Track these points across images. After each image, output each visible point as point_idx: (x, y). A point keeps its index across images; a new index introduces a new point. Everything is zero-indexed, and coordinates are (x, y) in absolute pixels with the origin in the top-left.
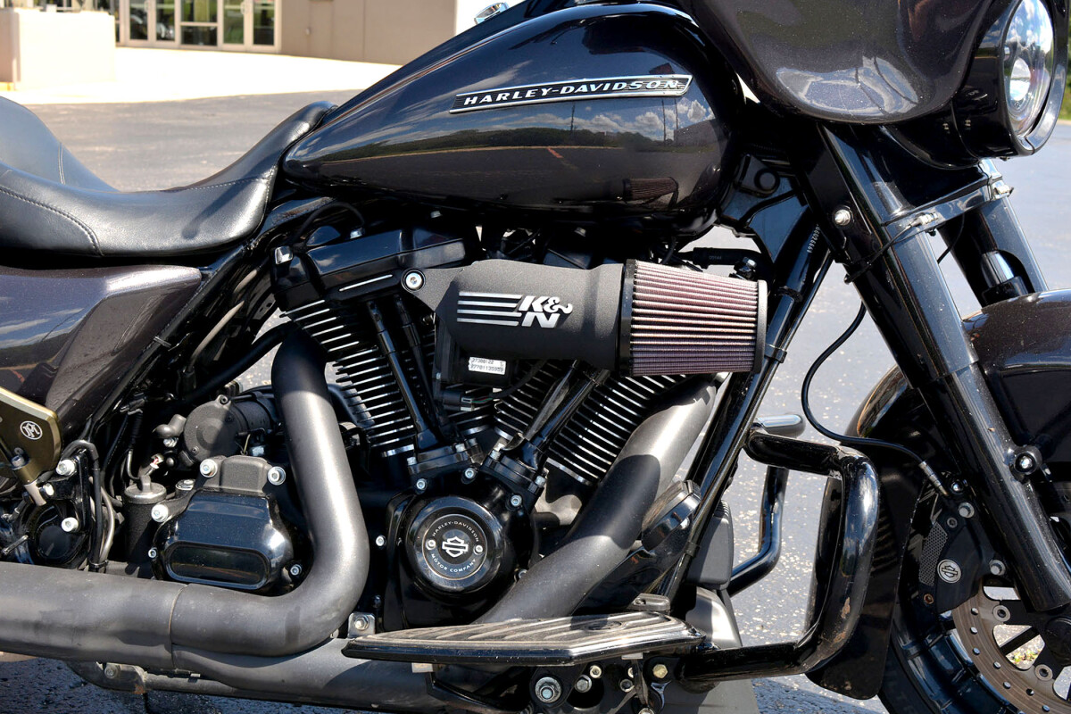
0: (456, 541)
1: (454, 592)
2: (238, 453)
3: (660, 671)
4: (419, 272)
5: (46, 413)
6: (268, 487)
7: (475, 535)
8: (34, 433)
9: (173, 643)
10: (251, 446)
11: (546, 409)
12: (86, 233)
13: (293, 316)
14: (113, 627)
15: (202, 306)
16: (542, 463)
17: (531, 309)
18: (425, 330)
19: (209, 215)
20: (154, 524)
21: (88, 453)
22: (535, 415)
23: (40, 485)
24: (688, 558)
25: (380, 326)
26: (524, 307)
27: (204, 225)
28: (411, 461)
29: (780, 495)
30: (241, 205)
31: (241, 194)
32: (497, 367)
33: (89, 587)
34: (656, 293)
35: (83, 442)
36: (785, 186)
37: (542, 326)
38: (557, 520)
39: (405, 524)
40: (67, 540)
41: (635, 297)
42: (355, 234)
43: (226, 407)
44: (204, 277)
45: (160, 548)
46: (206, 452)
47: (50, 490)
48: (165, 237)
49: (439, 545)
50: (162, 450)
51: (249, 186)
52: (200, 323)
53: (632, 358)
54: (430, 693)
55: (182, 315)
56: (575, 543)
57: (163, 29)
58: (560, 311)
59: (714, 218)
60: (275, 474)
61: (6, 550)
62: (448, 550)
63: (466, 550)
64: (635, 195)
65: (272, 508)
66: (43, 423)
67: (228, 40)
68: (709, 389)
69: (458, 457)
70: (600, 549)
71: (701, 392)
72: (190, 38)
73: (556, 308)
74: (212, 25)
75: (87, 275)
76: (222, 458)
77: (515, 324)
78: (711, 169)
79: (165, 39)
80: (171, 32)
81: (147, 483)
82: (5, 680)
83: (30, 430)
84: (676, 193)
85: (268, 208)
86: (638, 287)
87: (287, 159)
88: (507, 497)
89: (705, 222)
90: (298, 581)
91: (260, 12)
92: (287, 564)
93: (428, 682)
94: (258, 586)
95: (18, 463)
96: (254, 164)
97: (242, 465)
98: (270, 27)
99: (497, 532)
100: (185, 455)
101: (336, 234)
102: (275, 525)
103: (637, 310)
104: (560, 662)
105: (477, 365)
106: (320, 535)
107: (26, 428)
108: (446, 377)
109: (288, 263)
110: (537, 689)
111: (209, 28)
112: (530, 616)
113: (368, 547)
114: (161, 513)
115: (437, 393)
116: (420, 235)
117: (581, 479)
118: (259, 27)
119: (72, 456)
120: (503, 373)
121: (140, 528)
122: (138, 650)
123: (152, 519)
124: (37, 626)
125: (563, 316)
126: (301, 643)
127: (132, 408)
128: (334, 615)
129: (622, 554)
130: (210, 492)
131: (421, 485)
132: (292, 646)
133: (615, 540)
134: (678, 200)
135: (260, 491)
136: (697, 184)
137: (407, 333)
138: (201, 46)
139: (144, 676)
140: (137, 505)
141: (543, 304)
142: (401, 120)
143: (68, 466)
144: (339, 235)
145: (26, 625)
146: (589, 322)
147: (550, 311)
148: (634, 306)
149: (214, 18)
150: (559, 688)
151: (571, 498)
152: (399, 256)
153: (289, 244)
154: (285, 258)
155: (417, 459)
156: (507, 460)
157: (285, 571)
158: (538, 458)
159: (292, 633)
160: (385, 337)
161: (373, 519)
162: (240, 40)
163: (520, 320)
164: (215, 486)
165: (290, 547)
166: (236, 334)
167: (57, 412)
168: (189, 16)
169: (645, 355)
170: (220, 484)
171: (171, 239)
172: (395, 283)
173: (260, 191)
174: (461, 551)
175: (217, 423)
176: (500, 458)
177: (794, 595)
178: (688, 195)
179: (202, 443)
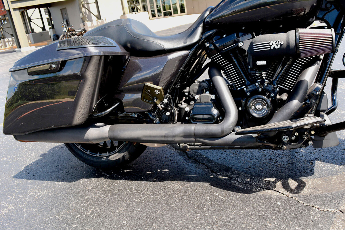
0: (259, 106)
1: (260, 118)
2: (203, 93)
3: (313, 132)
4: (242, 42)
5: (160, 88)
6: (211, 100)
7: (264, 104)
8: (158, 93)
9: (195, 137)
10: (206, 91)
11: (277, 72)
12: (162, 46)
13: (212, 59)
14: (182, 135)
15: (190, 60)
16: (277, 85)
17: (273, 44)
18: (244, 58)
19: (189, 37)
20: (186, 112)
21: (169, 97)
22: (274, 74)
23: (161, 105)
24: (317, 105)
25: (233, 58)
26: (271, 44)
27: (188, 40)
28: (245, 89)
29: (336, 91)
30: (196, 34)
31: (196, 31)
32: (264, 63)
33: (175, 127)
34: (305, 35)
35: (168, 95)
36: (333, 7)
37: (276, 48)
38: (282, 99)
39: (246, 104)
40: (168, 117)
41: (299, 37)
42: (224, 36)
43: (198, 83)
44: (190, 52)
45: (189, 117)
46: (195, 94)
47: (163, 106)
48: (179, 44)
49: (255, 107)
50: (185, 96)
51: (197, 29)
52: (190, 64)
53: (300, 53)
54: (257, 142)
55: (186, 62)
56: (289, 103)
57: (159, 14)
58: (280, 44)
59: (314, 18)
60: (213, 97)
61: (154, 122)
62: (257, 108)
63: (262, 107)
64: (294, 13)
65: (213, 105)
66: (159, 90)
67: (174, 14)
68: (318, 62)
69: (257, 86)
70: (295, 103)
71: (316, 63)
72: (166, 15)
73: (279, 43)
74: (170, 11)
75: (163, 56)
76: (199, 95)
77: (269, 49)
78: (314, 4)
79: (160, 16)
80: (161, 14)
81: (183, 103)
82: (156, 154)
83: (157, 92)
84: (305, 11)
85: (202, 34)
86: (300, 34)
87: (205, 21)
88: (270, 94)
89: (312, 19)
90: (221, 120)
91: (181, 5)
92: (219, 116)
93: (256, 139)
94: (213, 122)
95: (155, 100)
96: (198, 24)
97: (205, 96)
98: (184, 9)
99: (269, 103)
100: (191, 96)
101: (219, 37)
102: (215, 108)
103: (300, 40)
104: (290, 129)
105: (259, 63)
106: (226, 108)
107: (156, 92)
108: (251, 67)
109: (209, 46)
110: (283, 139)
111: (169, 11)
112: (279, 121)
113: (237, 110)
114: (188, 109)
115: (249, 72)
116: (240, 34)
117: (287, 89)
118: (181, 9)
119: (166, 98)
120: (266, 64)
121: (183, 113)
122: (188, 139)
123: (186, 111)
124: (165, 136)
125: (281, 45)
126: (225, 134)
127: (177, 86)
128: (232, 126)
129: (301, 104)
130: (198, 103)
131: (248, 94)
132: (223, 135)
133: (299, 101)
134: (306, 13)
135: (210, 101)
136: (311, 8)
137: (240, 59)
138: (168, 16)
139: (189, 147)
140: (182, 108)
141: (275, 43)
142: (227, 9)
143: (165, 101)
144: (220, 37)
145: (162, 136)
146: (288, 46)
147: (278, 44)
148: (300, 39)
149: (170, 9)
150: (288, 138)
151: (285, 94)
152: (236, 39)
153: (208, 42)
154: (208, 45)
155: (246, 88)
156: (269, 86)
157: (218, 118)
158: (277, 83)
159: (223, 132)
160: (235, 60)
161: (238, 104)
162: (177, 13)
163: (270, 48)
164: (199, 101)
165: (219, 112)
166: (198, 67)
167: (162, 87)
168: (164, 9)
169: (303, 52)
170: (200, 101)
171: (181, 45)
172: (236, 46)
173: (200, 30)
174: (261, 108)
175: (197, 87)
176: (267, 85)
177: (339, 118)
178: (308, 11)
179: (194, 93)
